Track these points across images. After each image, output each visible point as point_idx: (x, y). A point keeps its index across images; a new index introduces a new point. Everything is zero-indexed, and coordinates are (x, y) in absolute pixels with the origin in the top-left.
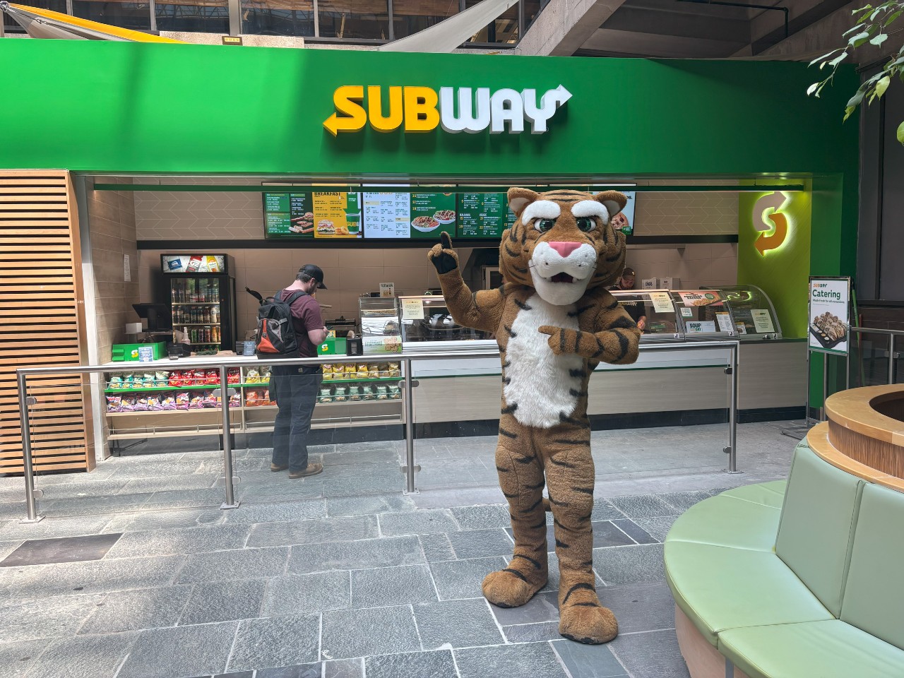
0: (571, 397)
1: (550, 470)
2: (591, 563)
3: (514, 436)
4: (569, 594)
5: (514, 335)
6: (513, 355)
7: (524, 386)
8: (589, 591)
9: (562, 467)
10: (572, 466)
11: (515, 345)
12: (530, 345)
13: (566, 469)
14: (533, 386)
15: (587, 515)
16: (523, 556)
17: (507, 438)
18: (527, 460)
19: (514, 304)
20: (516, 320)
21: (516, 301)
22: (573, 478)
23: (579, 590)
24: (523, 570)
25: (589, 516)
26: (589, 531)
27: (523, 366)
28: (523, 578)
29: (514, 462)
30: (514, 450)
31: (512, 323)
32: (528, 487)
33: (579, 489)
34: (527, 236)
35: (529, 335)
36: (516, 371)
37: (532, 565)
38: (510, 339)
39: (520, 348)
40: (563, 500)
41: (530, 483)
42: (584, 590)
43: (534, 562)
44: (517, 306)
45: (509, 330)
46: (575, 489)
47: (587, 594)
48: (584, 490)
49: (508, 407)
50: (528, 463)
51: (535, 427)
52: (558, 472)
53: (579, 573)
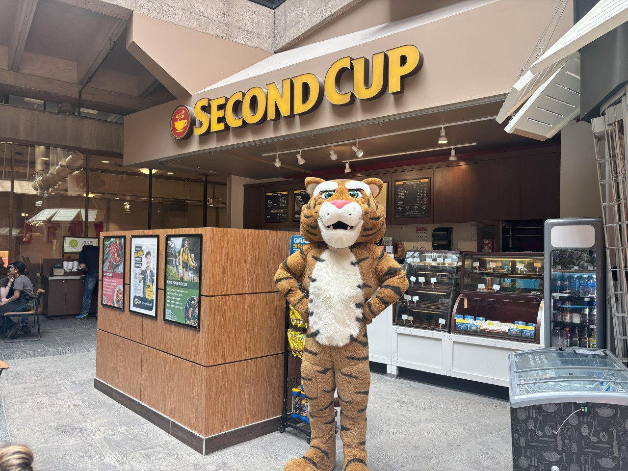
0: (357, 322)
1: (340, 379)
2: (364, 443)
3: (315, 354)
4: (347, 466)
5: (314, 280)
6: (314, 294)
7: (324, 317)
8: (361, 464)
9: (348, 378)
10: (356, 377)
11: (315, 287)
12: (326, 287)
13: (351, 379)
14: (331, 317)
15: (364, 408)
16: (315, 447)
17: (311, 355)
18: (324, 372)
19: (312, 259)
20: (314, 270)
21: (313, 257)
22: (356, 386)
23: (353, 463)
24: (315, 458)
25: (366, 408)
26: (365, 419)
27: (323, 302)
28: (315, 464)
29: (316, 373)
30: (316, 365)
31: (312, 272)
32: (325, 391)
33: (359, 393)
34: (317, 203)
35: (325, 280)
36: (317, 306)
37: (321, 454)
38: (311, 283)
39: (320, 289)
40: (348, 400)
41: (326, 389)
42: (357, 463)
43: (323, 452)
44: (314, 260)
45: (310, 277)
46: (357, 393)
47: (358, 466)
48: (363, 393)
49: (312, 333)
50: (326, 373)
51: (332, 346)
52: (346, 381)
53: (354, 451)
